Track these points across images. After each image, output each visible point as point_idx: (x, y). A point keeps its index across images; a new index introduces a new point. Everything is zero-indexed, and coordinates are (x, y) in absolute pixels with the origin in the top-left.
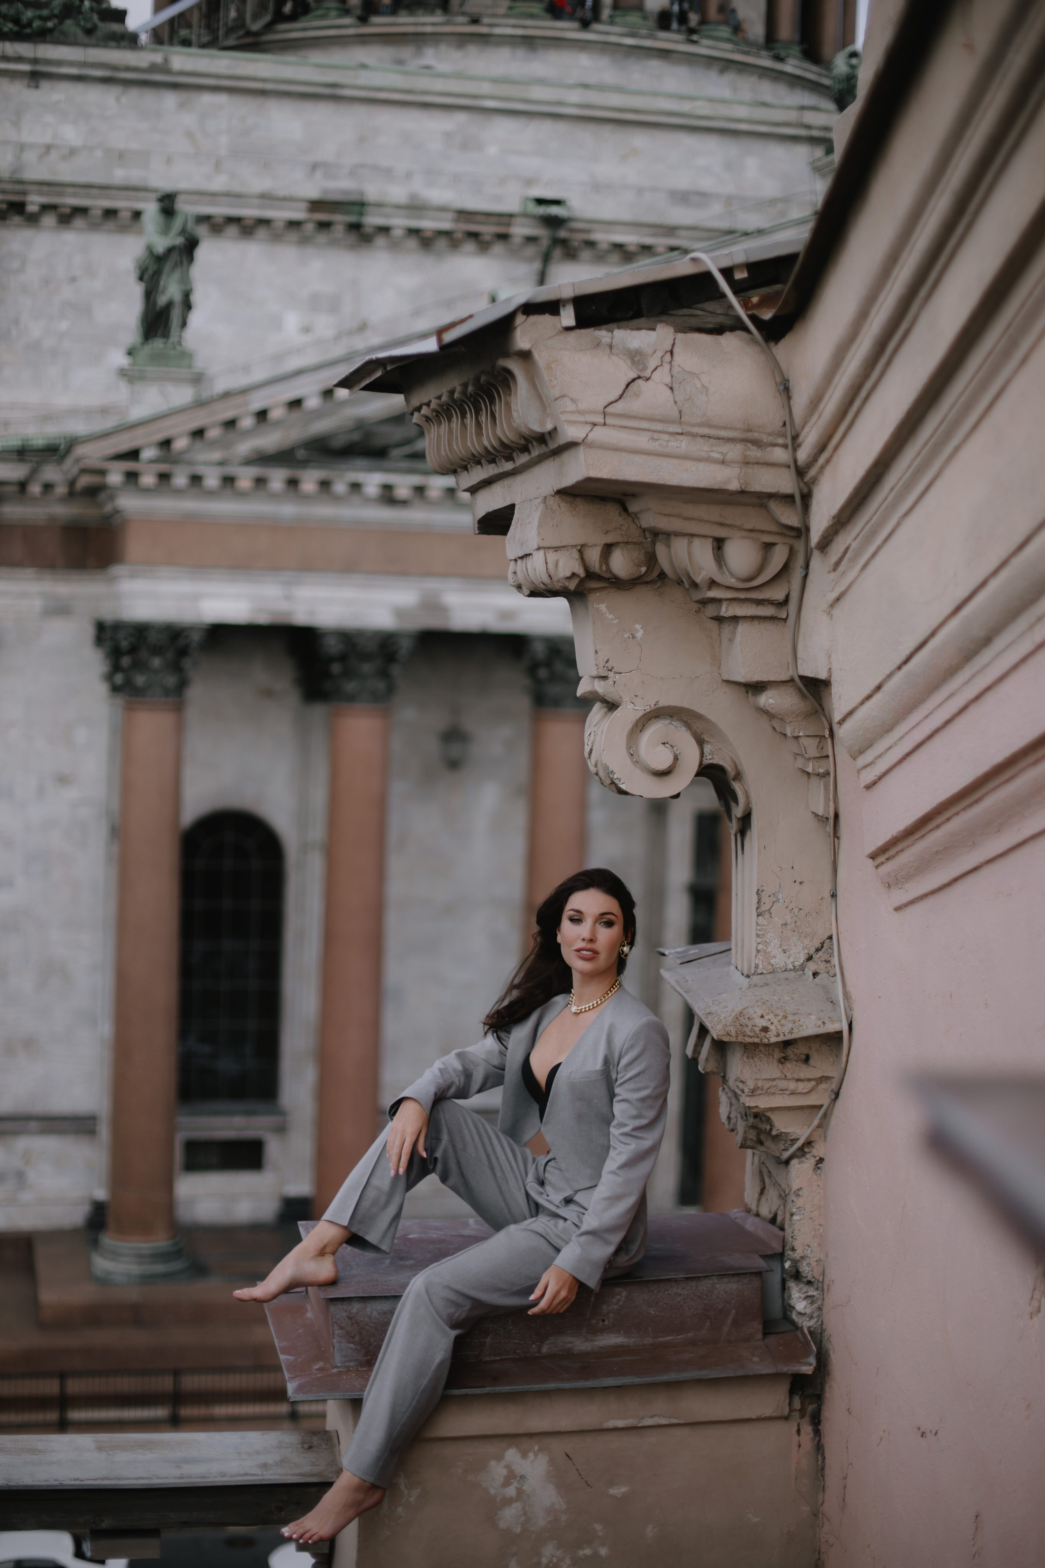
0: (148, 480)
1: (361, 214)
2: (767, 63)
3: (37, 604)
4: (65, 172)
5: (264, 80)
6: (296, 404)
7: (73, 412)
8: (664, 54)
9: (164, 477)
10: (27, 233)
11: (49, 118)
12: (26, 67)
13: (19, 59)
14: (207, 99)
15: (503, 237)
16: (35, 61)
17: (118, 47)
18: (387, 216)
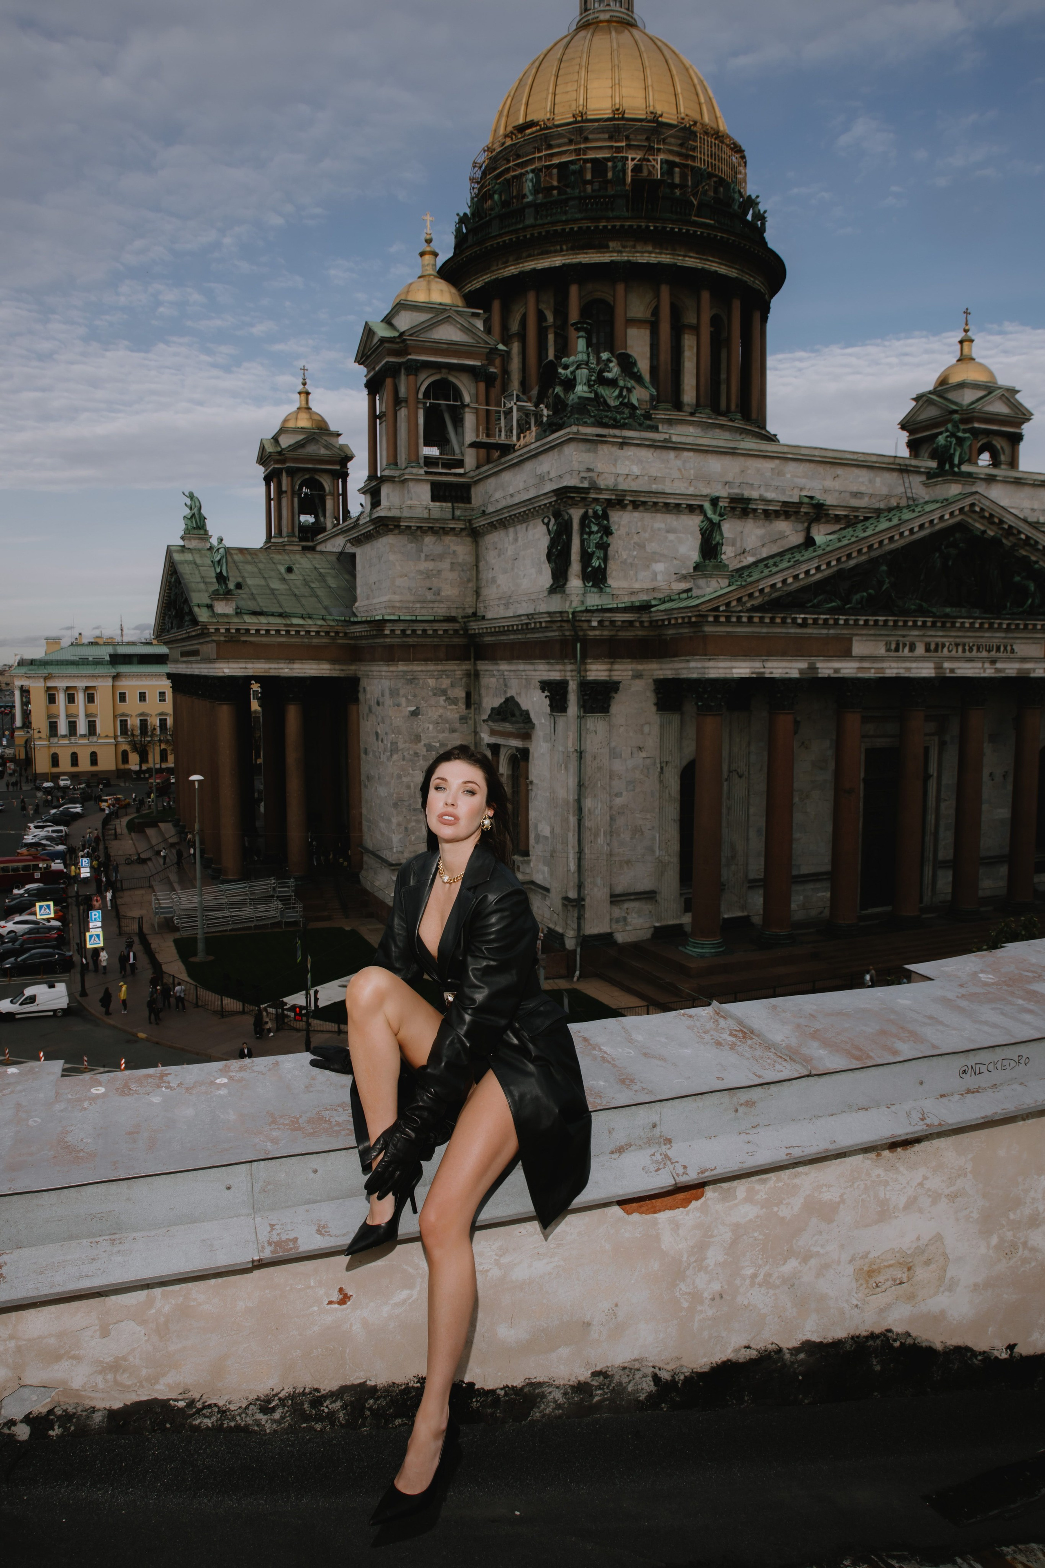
0: (722, 619)
1: (748, 504)
2: (757, 430)
3: (630, 673)
4: (634, 486)
5: (709, 446)
6: (773, 586)
7: (642, 591)
8: (721, 427)
9: (728, 618)
10: (621, 513)
11: (627, 463)
12: (620, 440)
13: (615, 436)
14: (686, 454)
15: (797, 513)
16: (625, 438)
17: (651, 432)
18: (758, 504)
